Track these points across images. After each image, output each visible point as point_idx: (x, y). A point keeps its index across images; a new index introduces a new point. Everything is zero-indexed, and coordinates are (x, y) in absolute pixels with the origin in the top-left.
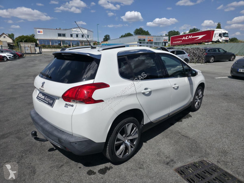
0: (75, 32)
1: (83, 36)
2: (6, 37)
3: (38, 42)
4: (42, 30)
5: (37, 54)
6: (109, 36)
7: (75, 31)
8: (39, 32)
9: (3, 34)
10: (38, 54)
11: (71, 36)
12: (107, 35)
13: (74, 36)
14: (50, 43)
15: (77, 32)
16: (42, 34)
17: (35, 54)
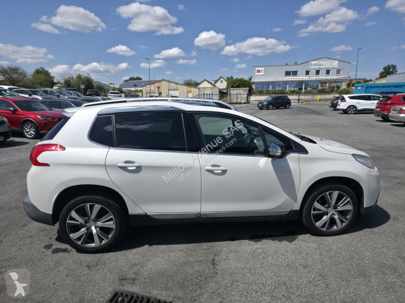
0: (315, 67)
1: (328, 72)
2: (223, 80)
3: (254, 86)
4: (262, 69)
5: (243, 103)
6: (394, 67)
7: (315, 65)
8: (259, 71)
9: (221, 77)
10: (245, 103)
11: (307, 73)
12: (389, 66)
13: (313, 72)
14: (271, 87)
15: (318, 67)
16: (263, 73)
17: (241, 103)
